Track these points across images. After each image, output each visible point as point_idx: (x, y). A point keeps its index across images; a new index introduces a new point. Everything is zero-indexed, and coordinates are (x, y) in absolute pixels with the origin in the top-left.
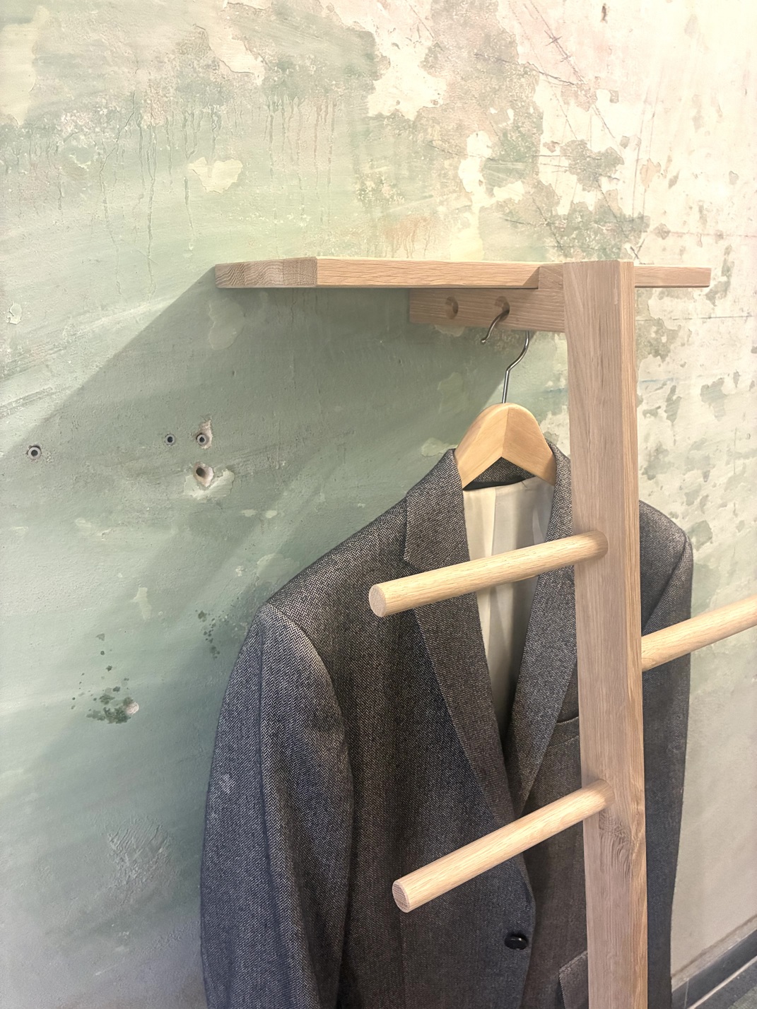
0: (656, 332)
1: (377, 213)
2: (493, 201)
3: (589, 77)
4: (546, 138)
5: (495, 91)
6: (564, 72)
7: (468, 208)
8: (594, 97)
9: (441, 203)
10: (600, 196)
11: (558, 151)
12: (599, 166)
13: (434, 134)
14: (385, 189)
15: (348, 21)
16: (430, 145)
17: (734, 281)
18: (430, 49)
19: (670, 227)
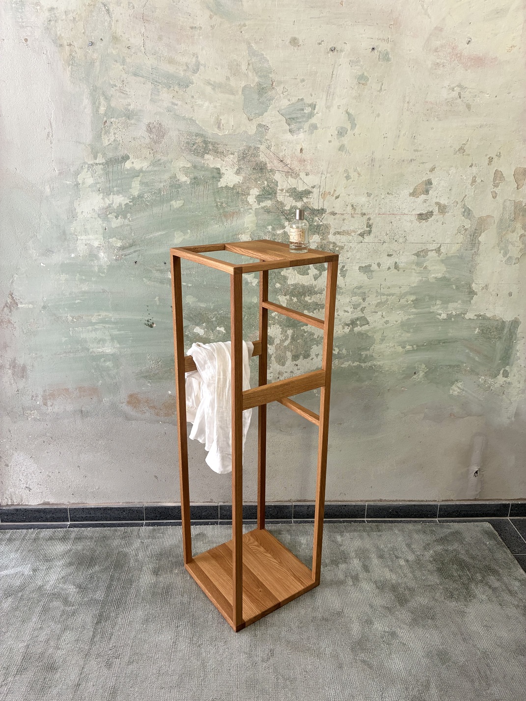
0: (333, 246)
1: (221, 211)
2: (260, 206)
3: (297, 169)
4: (278, 188)
5: (260, 177)
6: (286, 169)
7: (251, 209)
8: (299, 175)
9: (242, 208)
10: (303, 203)
11: (284, 191)
12: (302, 194)
13: (240, 190)
14: (224, 204)
15: (212, 166)
16: (238, 193)
17: (374, 230)
18: (237, 169)
19: (336, 212)
